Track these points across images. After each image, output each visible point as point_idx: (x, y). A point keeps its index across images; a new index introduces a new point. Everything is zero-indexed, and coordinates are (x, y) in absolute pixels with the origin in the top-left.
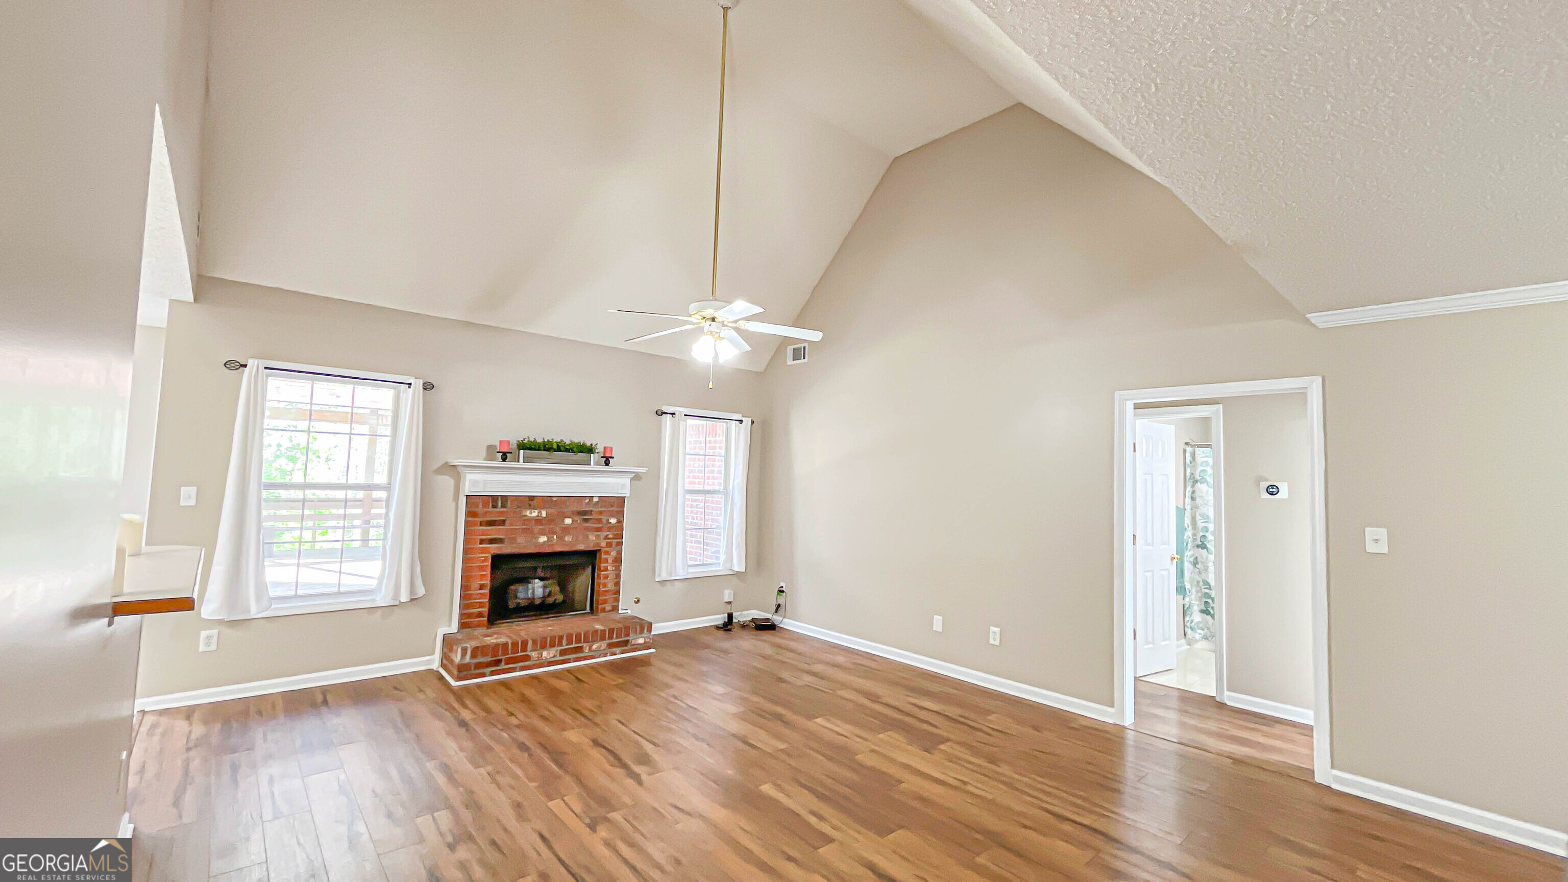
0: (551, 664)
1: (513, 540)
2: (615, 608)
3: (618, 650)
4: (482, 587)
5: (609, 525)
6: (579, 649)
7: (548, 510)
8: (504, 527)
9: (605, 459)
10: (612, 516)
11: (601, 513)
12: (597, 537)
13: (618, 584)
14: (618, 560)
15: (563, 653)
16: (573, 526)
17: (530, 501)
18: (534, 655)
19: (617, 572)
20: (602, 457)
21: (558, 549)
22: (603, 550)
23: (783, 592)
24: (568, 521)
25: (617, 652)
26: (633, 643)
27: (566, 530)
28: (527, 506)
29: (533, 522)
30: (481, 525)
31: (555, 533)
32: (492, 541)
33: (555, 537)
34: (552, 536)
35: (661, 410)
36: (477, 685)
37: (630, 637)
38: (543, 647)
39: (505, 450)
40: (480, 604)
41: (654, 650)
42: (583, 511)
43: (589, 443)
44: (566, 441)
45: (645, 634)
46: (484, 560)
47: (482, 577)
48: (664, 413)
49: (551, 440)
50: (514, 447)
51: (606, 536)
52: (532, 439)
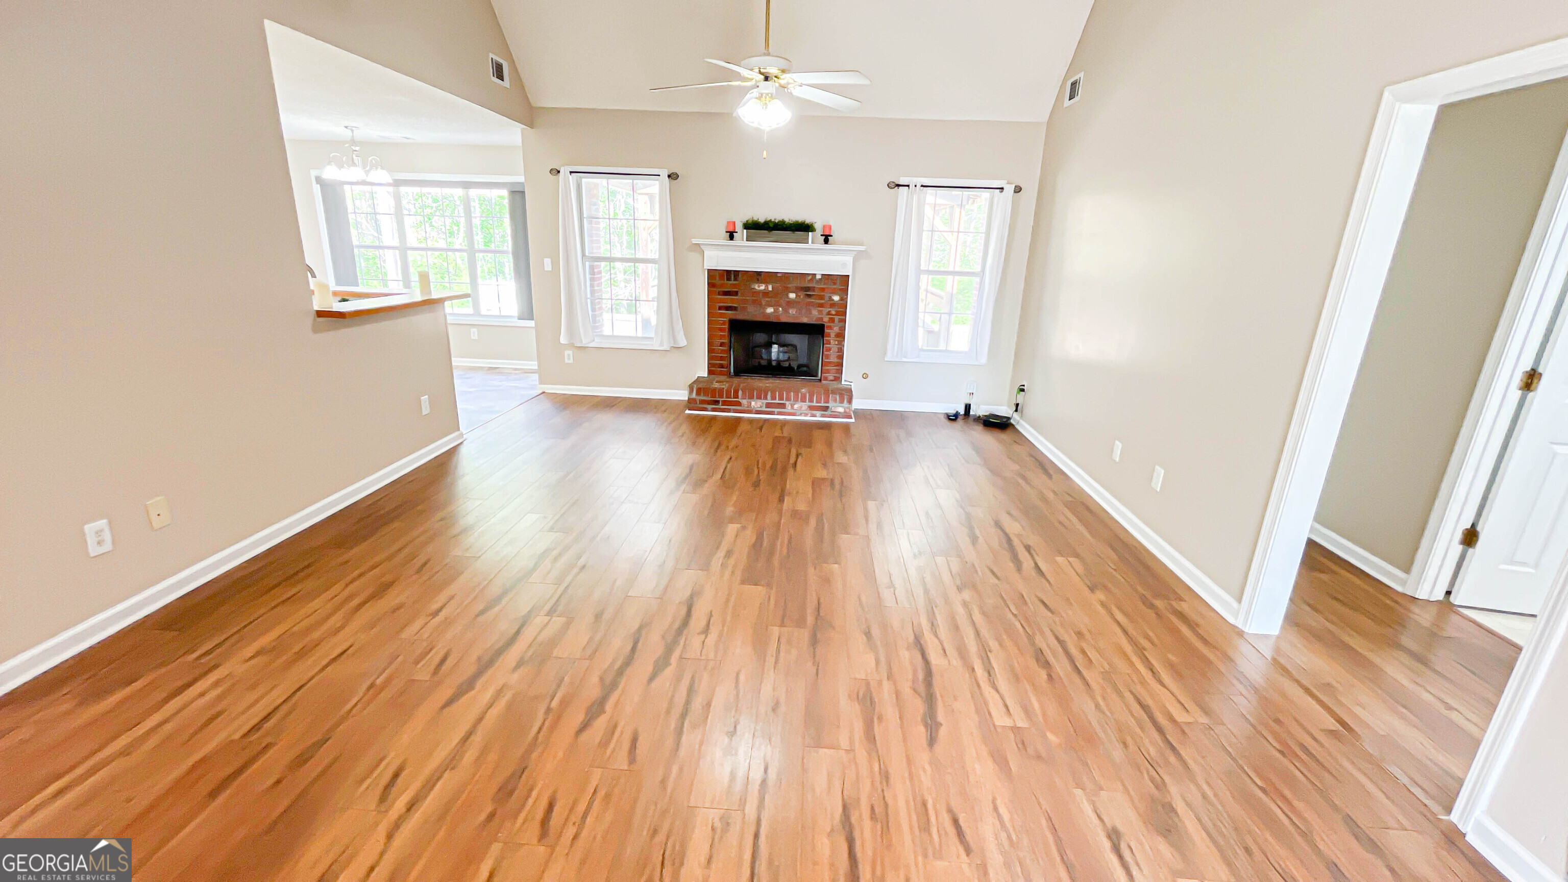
0: (758, 412)
1: (744, 309)
2: (838, 379)
3: (818, 413)
4: (722, 344)
5: (832, 302)
6: (783, 406)
7: (773, 284)
8: (737, 297)
9: (824, 237)
10: (835, 293)
11: (823, 290)
12: (820, 312)
13: (841, 357)
14: (841, 336)
15: (768, 405)
16: (797, 300)
17: (758, 276)
18: (744, 402)
19: (840, 346)
20: (821, 235)
21: (784, 319)
22: (826, 325)
23: (1023, 390)
24: (792, 296)
25: (817, 415)
26: (833, 410)
27: (790, 303)
28: (755, 280)
29: (761, 295)
30: (719, 294)
31: (780, 306)
32: (728, 308)
33: (781, 309)
34: (777, 307)
35: (893, 182)
36: (698, 415)
37: (831, 404)
38: (751, 397)
39: (731, 230)
40: (722, 358)
41: (853, 420)
42: (806, 288)
43: (808, 221)
44: (787, 220)
45: (845, 404)
46: (724, 323)
47: (722, 337)
48: (898, 186)
49: (773, 220)
50: (739, 227)
51: (829, 311)
52: (755, 219)
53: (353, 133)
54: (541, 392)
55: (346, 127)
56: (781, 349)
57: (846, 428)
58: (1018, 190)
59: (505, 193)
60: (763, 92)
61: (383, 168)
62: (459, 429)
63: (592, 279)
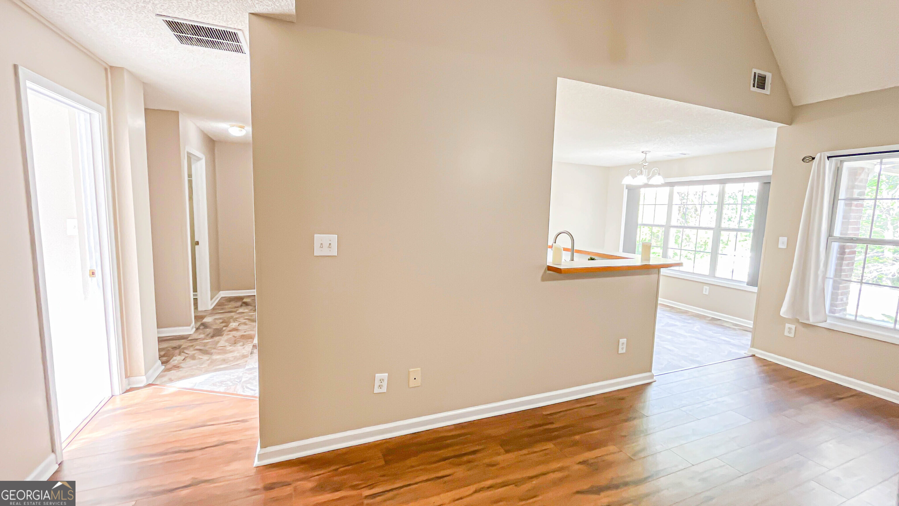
53: (646, 155)
54: (751, 354)
55: (643, 152)
61: (659, 174)
62: (650, 371)
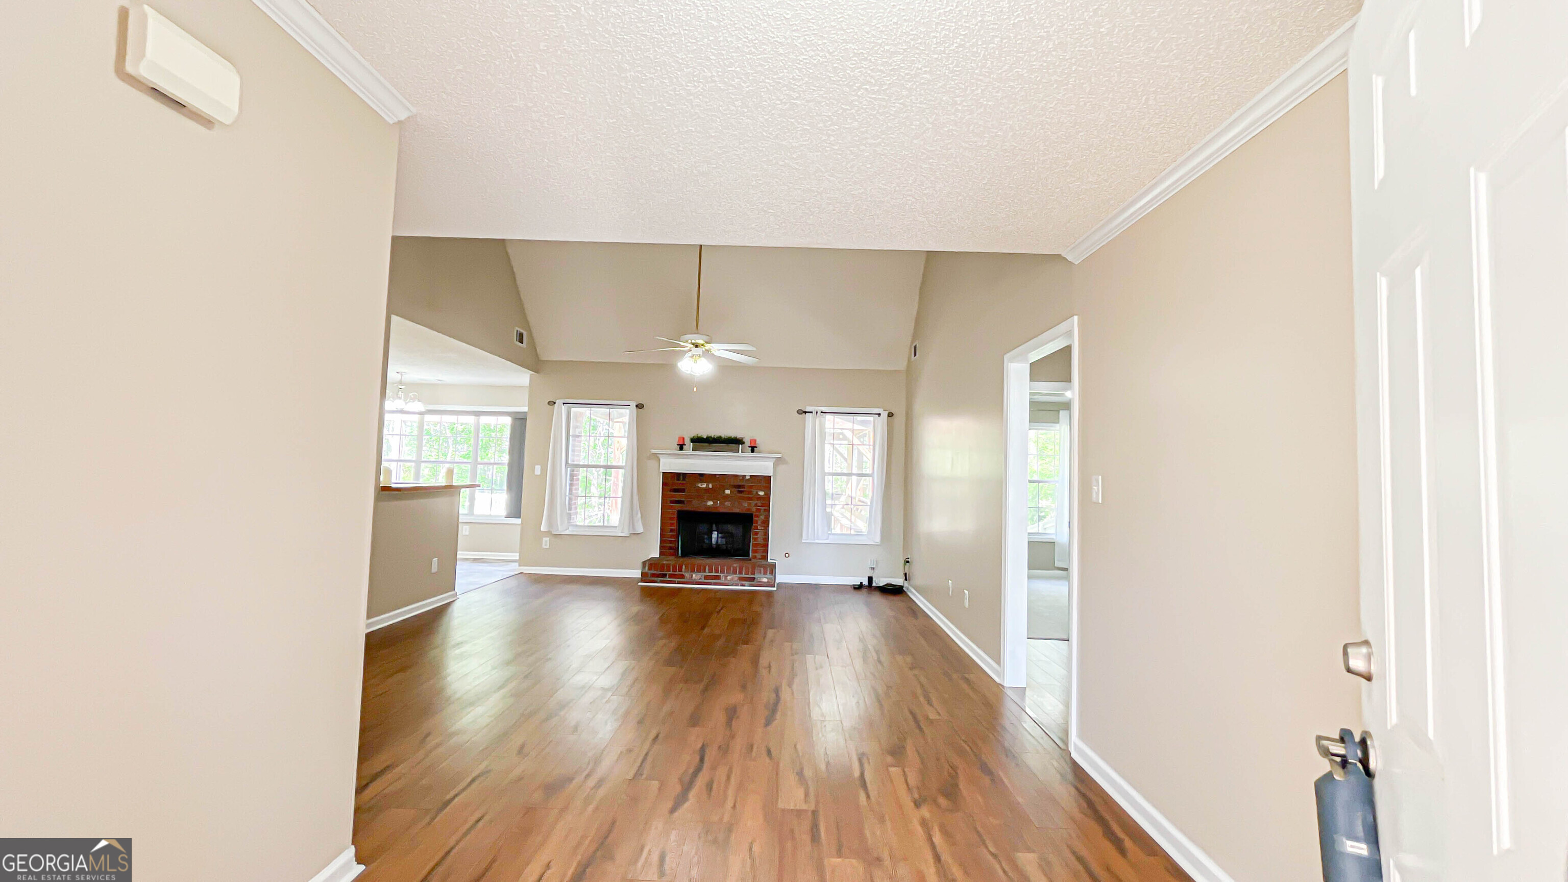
0: (698, 583)
1: (690, 502)
2: (765, 557)
3: (746, 583)
4: (671, 531)
5: (759, 496)
6: (718, 577)
7: (713, 483)
8: (684, 493)
9: (751, 448)
10: (760, 489)
11: (753, 487)
12: (749, 504)
13: (767, 539)
14: (766, 523)
15: (706, 577)
16: (731, 495)
17: (702, 477)
18: (687, 575)
19: (765, 531)
20: (749, 447)
21: (722, 510)
22: (754, 514)
23: (908, 562)
24: (728, 492)
25: (746, 585)
26: (758, 580)
27: (726, 498)
28: (699, 480)
29: (703, 491)
30: (670, 491)
31: (718, 499)
32: (677, 502)
33: (718, 502)
34: (716, 501)
35: (802, 410)
36: (648, 586)
37: (756, 576)
38: (693, 571)
39: (681, 443)
40: (671, 542)
41: (775, 589)
42: (738, 485)
43: (739, 436)
44: (723, 436)
45: (769, 575)
46: (673, 514)
47: (672, 524)
48: (805, 412)
49: (713, 436)
50: (687, 441)
51: (756, 504)
52: (699, 435)
53: (402, 377)
54: (519, 572)
55: (398, 373)
56: (720, 535)
57: (769, 594)
58: (890, 415)
59: (508, 420)
60: (693, 353)
61: (419, 401)
62: (454, 589)
63: (571, 485)
